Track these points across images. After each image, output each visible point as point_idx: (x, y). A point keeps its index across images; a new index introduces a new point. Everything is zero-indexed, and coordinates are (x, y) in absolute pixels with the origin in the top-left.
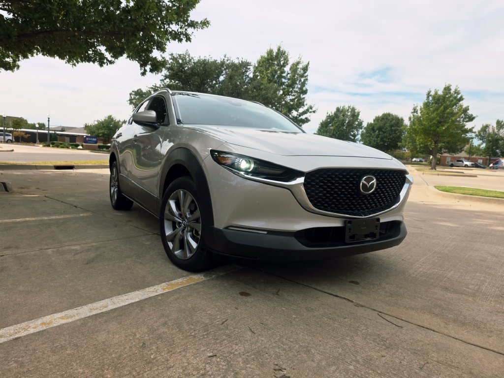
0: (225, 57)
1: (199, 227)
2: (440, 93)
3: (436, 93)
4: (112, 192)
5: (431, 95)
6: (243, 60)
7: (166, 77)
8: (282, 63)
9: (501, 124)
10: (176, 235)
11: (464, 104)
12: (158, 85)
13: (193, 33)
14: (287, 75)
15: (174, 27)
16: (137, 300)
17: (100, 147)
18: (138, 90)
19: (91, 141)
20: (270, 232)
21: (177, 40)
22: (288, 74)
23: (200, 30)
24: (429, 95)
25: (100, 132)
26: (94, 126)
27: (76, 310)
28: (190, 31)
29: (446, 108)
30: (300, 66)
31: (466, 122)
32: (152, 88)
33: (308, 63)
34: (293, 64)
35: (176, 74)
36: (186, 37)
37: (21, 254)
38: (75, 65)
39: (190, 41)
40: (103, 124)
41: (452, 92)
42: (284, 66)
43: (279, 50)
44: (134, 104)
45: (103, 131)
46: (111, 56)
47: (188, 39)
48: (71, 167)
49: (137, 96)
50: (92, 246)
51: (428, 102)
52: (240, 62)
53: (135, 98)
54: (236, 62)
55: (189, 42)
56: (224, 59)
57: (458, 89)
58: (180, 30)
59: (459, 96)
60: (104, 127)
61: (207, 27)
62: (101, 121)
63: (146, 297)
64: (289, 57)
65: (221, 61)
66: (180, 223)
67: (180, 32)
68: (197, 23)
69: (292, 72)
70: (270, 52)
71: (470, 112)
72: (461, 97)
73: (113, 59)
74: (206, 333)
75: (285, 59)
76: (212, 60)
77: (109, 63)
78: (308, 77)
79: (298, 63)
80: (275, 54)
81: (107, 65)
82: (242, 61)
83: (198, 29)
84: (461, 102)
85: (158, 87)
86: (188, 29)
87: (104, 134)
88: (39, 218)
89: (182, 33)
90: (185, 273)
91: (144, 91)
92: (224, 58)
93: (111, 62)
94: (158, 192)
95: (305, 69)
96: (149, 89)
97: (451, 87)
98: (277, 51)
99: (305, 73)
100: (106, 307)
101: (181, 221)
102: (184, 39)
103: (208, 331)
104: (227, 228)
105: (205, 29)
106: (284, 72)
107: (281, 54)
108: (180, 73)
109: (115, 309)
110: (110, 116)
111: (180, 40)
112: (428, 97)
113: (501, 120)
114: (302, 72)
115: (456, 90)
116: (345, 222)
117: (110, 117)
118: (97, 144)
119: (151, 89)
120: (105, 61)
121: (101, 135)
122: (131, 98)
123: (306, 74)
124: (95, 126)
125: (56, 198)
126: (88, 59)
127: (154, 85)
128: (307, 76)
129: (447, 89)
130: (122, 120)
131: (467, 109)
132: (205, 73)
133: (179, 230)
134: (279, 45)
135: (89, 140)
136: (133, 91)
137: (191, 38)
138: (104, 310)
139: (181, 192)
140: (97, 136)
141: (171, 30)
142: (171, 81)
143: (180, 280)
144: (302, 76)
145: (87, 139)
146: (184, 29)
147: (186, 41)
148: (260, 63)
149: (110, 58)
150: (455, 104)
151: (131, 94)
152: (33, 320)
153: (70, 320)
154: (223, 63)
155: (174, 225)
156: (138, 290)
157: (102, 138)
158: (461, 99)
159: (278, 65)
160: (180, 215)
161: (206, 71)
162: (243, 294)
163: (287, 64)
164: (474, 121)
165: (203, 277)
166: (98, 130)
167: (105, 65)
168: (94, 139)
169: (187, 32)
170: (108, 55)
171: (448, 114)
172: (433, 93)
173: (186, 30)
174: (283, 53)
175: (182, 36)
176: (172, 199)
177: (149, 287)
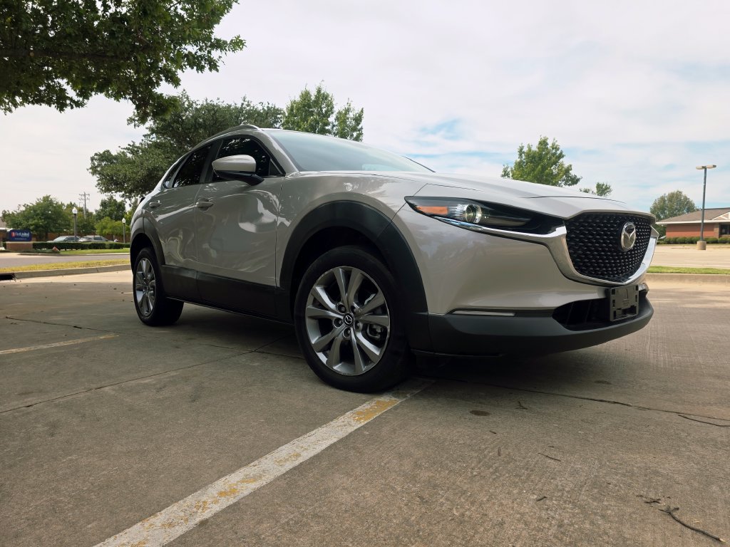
0: (244, 101)
1: (385, 320)
2: (535, 148)
3: (530, 150)
4: (139, 298)
5: (524, 152)
6: (270, 106)
7: (153, 131)
8: (324, 110)
9: (602, 188)
10: (333, 339)
11: (565, 162)
12: (137, 144)
13: (220, 57)
14: (333, 128)
15: (191, 48)
16: (335, 440)
17: (35, 246)
18: (104, 152)
19: (20, 237)
20: (520, 313)
21: (195, 68)
22: (334, 126)
23: (230, 53)
24: (521, 152)
25: (30, 223)
26: (18, 214)
27: (254, 466)
28: (215, 54)
29: (544, 168)
30: (351, 115)
31: (569, 185)
32: (127, 149)
33: (362, 111)
34: (340, 113)
35: (169, 125)
36: (210, 64)
37: (61, 400)
38: (10, 111)
39: (217, 70)
40: (35, 211)
41: (549, 146)
42: (327, 115)
43: (319, 91)
44: (99, 174)
45: (36, 221)
46: (78, 95)
47: (213, 66)
48: (9, 277)
49: (103, 161)
50: (173, 377)
51: (521, 161)
52: (266, 109)
53: (99, 165)
54: (260, 108)
55: (214, 71)
56: (243, 104)
57: (557, 144)
58: (199, 53)
59: (559, 152)
60: (37, 215)
61: (241, 49)
62: (31, 205)
63: (342, 433)
64: (334, 103)
65: (236, 108)
66: (339, 319)
67: (200, 56)
68: (225, 42)
69: (340, 124)
70: (306, 95)
71: (572, 173)
72: (561, 153)
73: (81, 99)
74: (491, 470)
75: (328, 106)
76: (224, 105)
77: (74, 106)
78: (363, 131)
79: (348, 111)
80: (313, 98)
81: (72, 108)
82: (268, 107)
83: (228, 52)
84: (561, 160)
85: (137, 147)
86: (212, 51)
87: (37, 226)
88: (33, 348)
89: (202, 57)
90: (363, 397)
91: (114, 153)
92: (242, 102)
93: (78, 104)
94: (278, 279)
95: (358, 119)
96: (122, 150)
97: (548, 141)
98: (316, 94)
99: (358, 124)
100: (298, 455)
101: (342, 317)
102: (207, 67)
103: (491, 466)
104: (451, 312)
105: (238, 52)
106: (327, 124)
107: (322, 97)
108: (175, 125)
109: (317, 457)
110: (48, 197)
111: (201, 68)
112: (521, 155)
113: (601, 183)
114: (353, 122)
115: (553, 144)
116: (606, 292)
117: (46, 199)
118: (32, 242)
119: (125, 151)
120: (68, 102)
121: (31, 228)
122: (94, 164)
123: (359, 127)
124: (23, 214)
125: (29, 319)
126: (39, 100)
127: (132, 144)
128: (362, 128)
129: (543, 143)
130: (66, 203)
131: (568, 170)
132: (215, 124)
133: (339, 331)
134: (318, 85)
135: (16, 237)
136: (96, 154)
137: (217, 64)
138: (301, 460)
139: (340, 270)
140: (26, 230)
141: (186, 52)
142: (158, 138)
143: (366, 406)
144: (354, 129)
145: (14, 234)
146: (206, 52)
147: (210, 69)
148: (292, 110)
149: (76, 98)
150: (555, 163)
151: (92, 159)
152: (199, 492)
153: (263, 482)
154: (240, 111)
155: (325, 325)
156: (320, 426)
157: (35, 233)
158: (561, 156)
159: (319, 114)
160: (339, 308)
161: (216, 121)
162: (477, 413)
163: (332, 113)
164: (579, 183)
165: (393, 399)
166: (27, 220)
167: (68, 109)
168: (25, 234)
169: (212, 57)
170: (71, 93)
171: (547, 175)
172: (525, 150)
173: (209, 52)
174: (325, 97)
175: (203, 63)
176: (318, 285)
177: (332, 420)
